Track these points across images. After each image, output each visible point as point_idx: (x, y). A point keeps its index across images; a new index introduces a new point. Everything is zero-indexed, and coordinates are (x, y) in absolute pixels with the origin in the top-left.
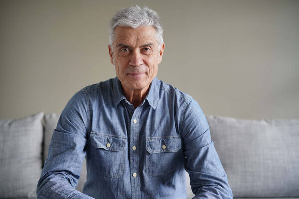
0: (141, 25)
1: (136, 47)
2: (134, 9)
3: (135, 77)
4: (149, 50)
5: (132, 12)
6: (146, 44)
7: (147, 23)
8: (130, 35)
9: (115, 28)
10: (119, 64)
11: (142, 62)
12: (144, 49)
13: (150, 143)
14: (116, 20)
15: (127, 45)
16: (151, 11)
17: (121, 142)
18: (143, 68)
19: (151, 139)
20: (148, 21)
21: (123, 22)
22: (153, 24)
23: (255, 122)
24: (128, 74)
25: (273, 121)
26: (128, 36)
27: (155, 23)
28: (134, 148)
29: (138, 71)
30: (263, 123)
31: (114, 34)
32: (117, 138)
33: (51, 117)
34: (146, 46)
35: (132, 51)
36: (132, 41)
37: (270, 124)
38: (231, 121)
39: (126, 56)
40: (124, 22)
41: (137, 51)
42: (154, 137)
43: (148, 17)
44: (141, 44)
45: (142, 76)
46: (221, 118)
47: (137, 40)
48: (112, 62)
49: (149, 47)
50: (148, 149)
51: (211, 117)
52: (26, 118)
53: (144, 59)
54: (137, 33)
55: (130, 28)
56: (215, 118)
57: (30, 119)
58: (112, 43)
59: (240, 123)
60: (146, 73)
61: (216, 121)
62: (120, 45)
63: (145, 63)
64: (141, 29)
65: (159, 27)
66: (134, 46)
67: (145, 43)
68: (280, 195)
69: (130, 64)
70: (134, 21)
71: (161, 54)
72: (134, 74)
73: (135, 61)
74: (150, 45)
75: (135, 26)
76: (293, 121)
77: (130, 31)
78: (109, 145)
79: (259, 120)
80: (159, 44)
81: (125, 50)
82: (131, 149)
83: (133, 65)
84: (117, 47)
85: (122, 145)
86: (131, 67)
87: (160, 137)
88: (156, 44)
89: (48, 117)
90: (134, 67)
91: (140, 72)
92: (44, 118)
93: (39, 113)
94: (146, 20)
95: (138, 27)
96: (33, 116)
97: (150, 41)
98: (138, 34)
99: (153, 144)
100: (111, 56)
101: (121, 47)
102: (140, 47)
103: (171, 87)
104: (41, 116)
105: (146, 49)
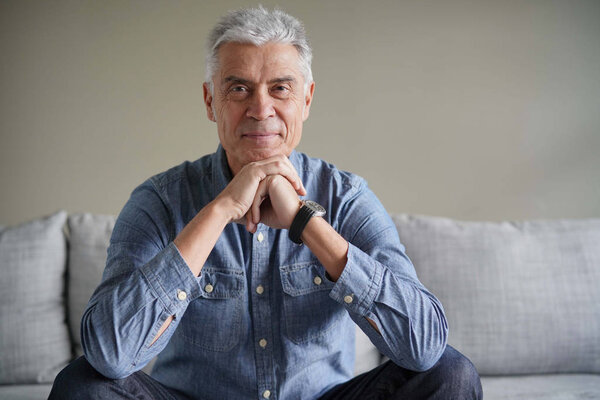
0: (270, 40)
1: (261, 82)
2: (255, 12)
3: (258, 142)
4: (285, 91)
5: (253, 16)
6: (281, 77)
7: (282, 36)
8: (250, 58)
9: (218, 47)
10: (226, 116)
11: (274, 113)
12: (276, 88)
13: (289, 275)
14: (221, 32)
15: (244, 77)
16: (289, 17)
17: (234, 281)
18: (274, 125)
19: (290, 268)
20: (285, 33)
21: (234, 33)
22: (293, 38)
23: (490, 226)
24: (243, 136)
25: (527, 224)
26: (245, 61)
27: (298, 37)
28: (260, 290)
29: (265, 130)
30: (507, 227)
31: (218, 57)
32: (225, 272)
33: (81, 220)
34: (280, 81)
35: (252, 90)
36: (253, 71)
37: (521, 229)
38: (442, 223)
39: (240, 101)
40: (237, 33)
41: (263, 90)
42: (296, 264)
43: (283, 26)
44: (270, 77)
45: (273, 140)
46: (423, 218)
47: (264, 69)
48: (211, 116)
49: (285, 85)
50: (287, 288)
51: (404, 218)
52: (30, 222)
53: (277, 106)
54: (264, 55)
55: (249, 44)
56: (411, 218)
57: (38, 225)
58: (213, 77)
59: (461, 228)
60: (280, 135)
61: (413, 224)
62: (229, 79)
63: (280, 115)
64: (271, 47)
65: (306, 47)
66: (258, 80)
67: (279, 75)
68: (541, 370)
69: (248, 115)
70: (258, 32)
71: (308, 102)
72: (255, 136)
73: (258, 108)
74: (288, 80)
75: (259, 41)
76: (566, 224)
77: (250, 51)
78: (210, 288)
79: (499, 222)
80: (305, 81)
81: (239, 89)
82: (253, 293)
83: (255, 116)
84: (222, 83)
85: (235, 286)
86: (251, 121)
87: (308, 263)
88: (299, 79)
89: (75, 221)
90: (257, 120)
91: (268, 130)
92: (68, 222)
93: (57, 212)
94: (281, 30)
95: (266, 43)
96: (46, 219)
97: (288, 73)
98: (265, 57)
99: (296, 277)
100: (209, 104)
101: (230, 82)
102: (268, 83)
103: (324, 165)
104: (61, 218)
105: (281, 88)
